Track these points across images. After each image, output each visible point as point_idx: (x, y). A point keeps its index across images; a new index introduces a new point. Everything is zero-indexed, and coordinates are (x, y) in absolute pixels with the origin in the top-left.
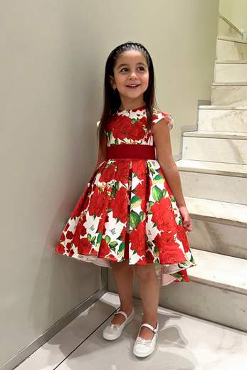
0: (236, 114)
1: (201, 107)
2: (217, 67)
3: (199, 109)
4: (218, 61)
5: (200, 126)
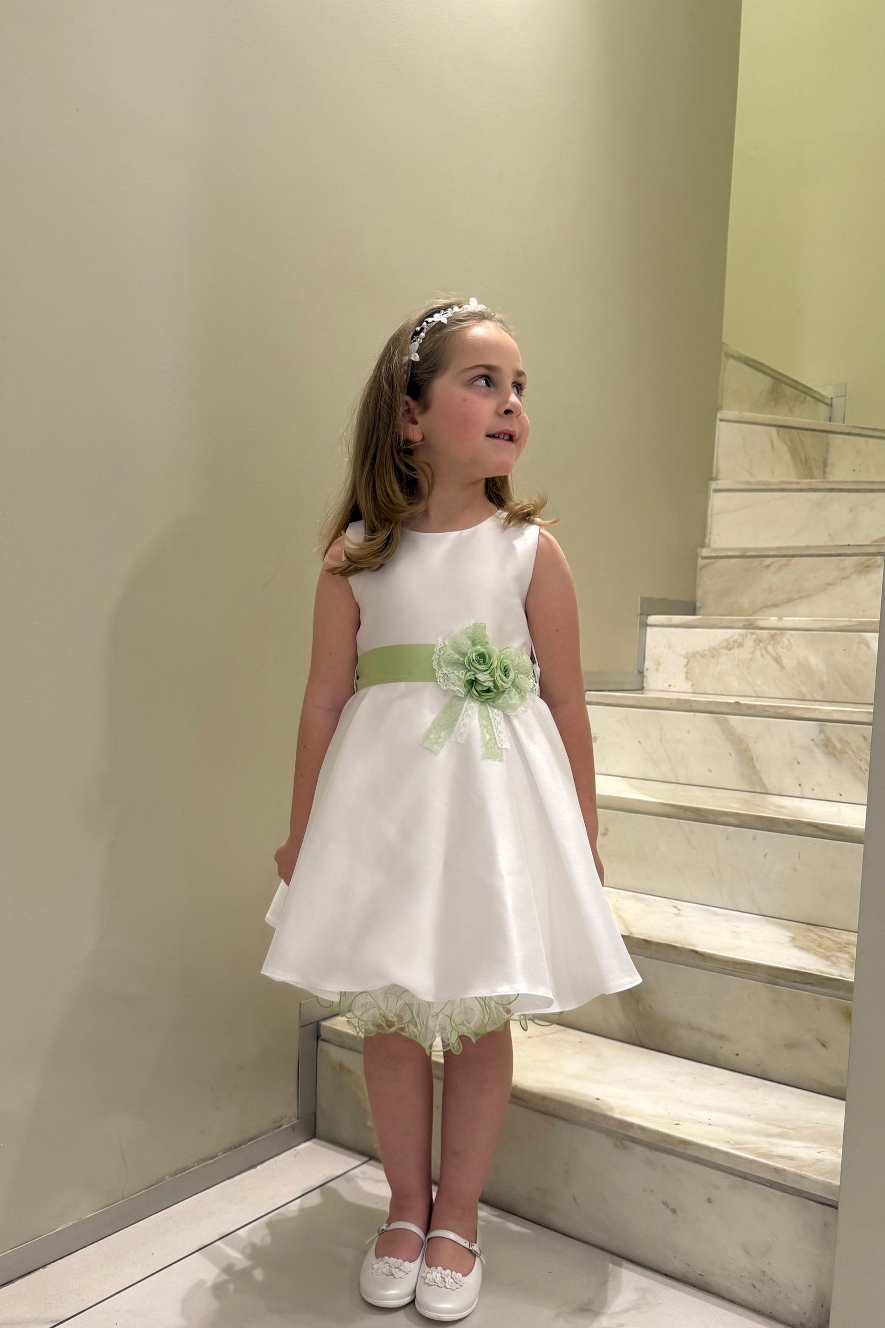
0: (758, 641)
1: (652, 619)
2: (717, 501)
3: (644, 625)
4: (720, 484)
5: (649, 679)
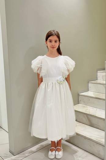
3: (97, 72)
5: (98, 78)
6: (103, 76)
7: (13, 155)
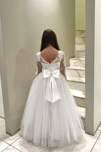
0: (80, 61)
3: (69, 60)
4: (76, 44)
5: (70, 64)
6: (74, 63)
7: (10, 136)
